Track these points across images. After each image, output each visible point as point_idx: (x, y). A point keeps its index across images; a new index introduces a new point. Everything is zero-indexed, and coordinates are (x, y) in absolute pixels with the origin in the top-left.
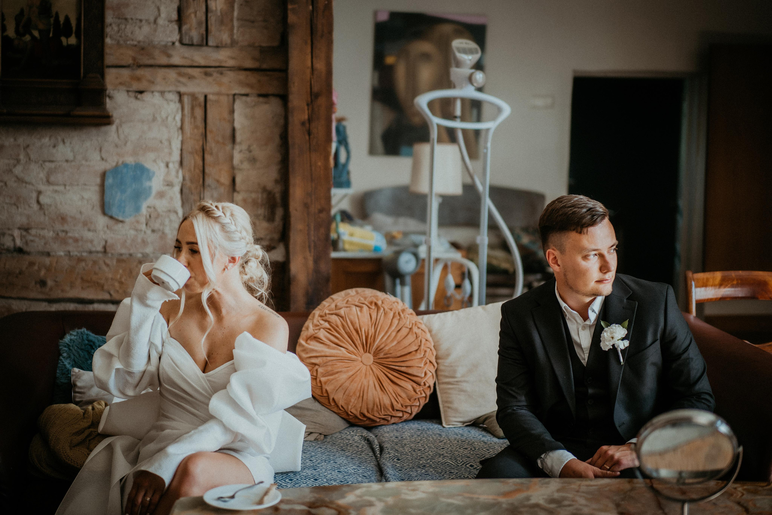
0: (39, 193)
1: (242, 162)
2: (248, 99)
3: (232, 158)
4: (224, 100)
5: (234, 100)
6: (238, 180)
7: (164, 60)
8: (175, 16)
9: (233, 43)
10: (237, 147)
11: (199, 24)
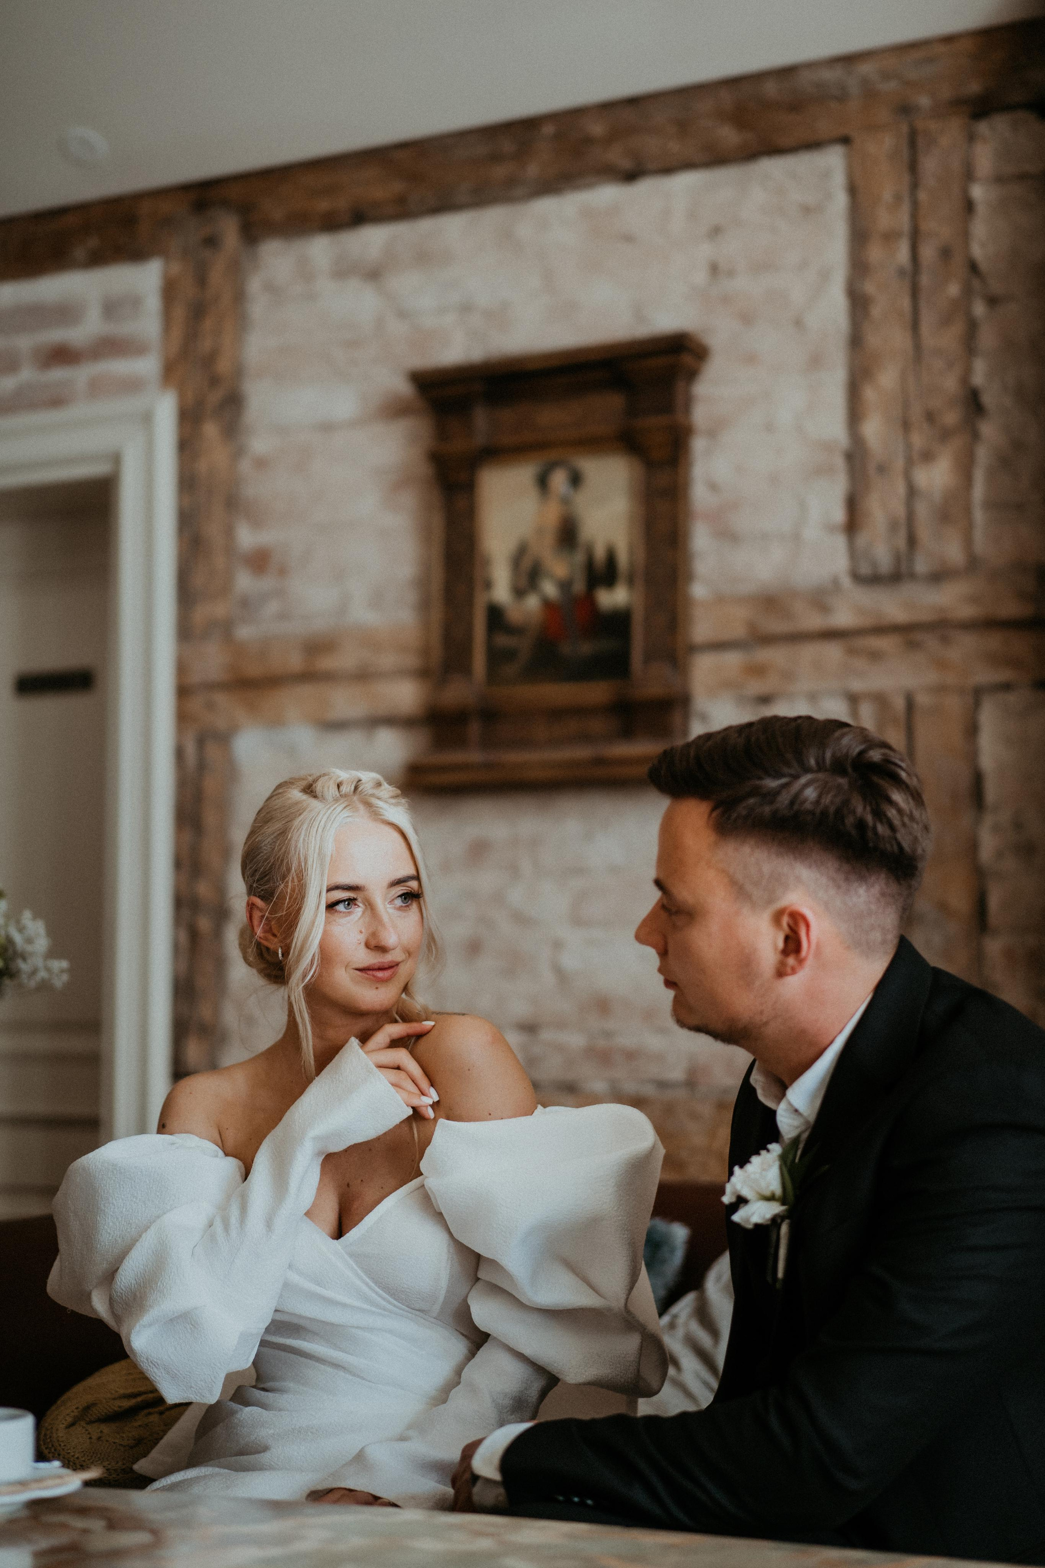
0: (558, 945)
1: (999, 854)
2: (1012, 698)
3: (973, 846)
4: (954, 704)
5: (977, 705)
6: (994, 901)
7: (813, 621)
8: (839, 515)
9: (973, 564)
10: (989, 821)
11: (893, 526)
